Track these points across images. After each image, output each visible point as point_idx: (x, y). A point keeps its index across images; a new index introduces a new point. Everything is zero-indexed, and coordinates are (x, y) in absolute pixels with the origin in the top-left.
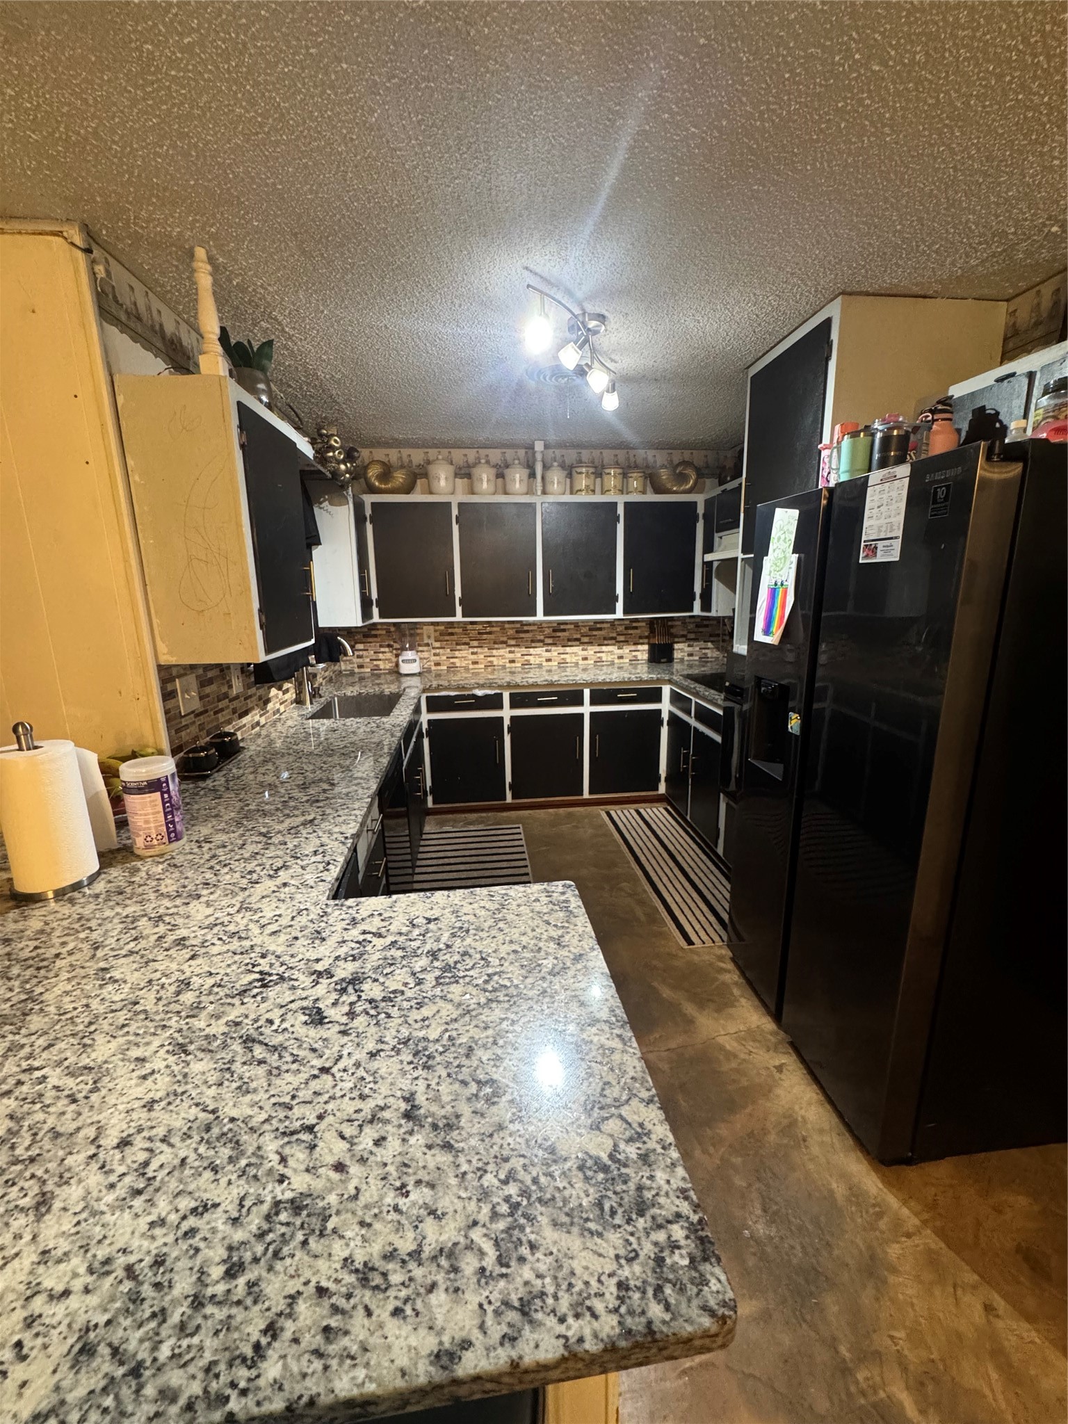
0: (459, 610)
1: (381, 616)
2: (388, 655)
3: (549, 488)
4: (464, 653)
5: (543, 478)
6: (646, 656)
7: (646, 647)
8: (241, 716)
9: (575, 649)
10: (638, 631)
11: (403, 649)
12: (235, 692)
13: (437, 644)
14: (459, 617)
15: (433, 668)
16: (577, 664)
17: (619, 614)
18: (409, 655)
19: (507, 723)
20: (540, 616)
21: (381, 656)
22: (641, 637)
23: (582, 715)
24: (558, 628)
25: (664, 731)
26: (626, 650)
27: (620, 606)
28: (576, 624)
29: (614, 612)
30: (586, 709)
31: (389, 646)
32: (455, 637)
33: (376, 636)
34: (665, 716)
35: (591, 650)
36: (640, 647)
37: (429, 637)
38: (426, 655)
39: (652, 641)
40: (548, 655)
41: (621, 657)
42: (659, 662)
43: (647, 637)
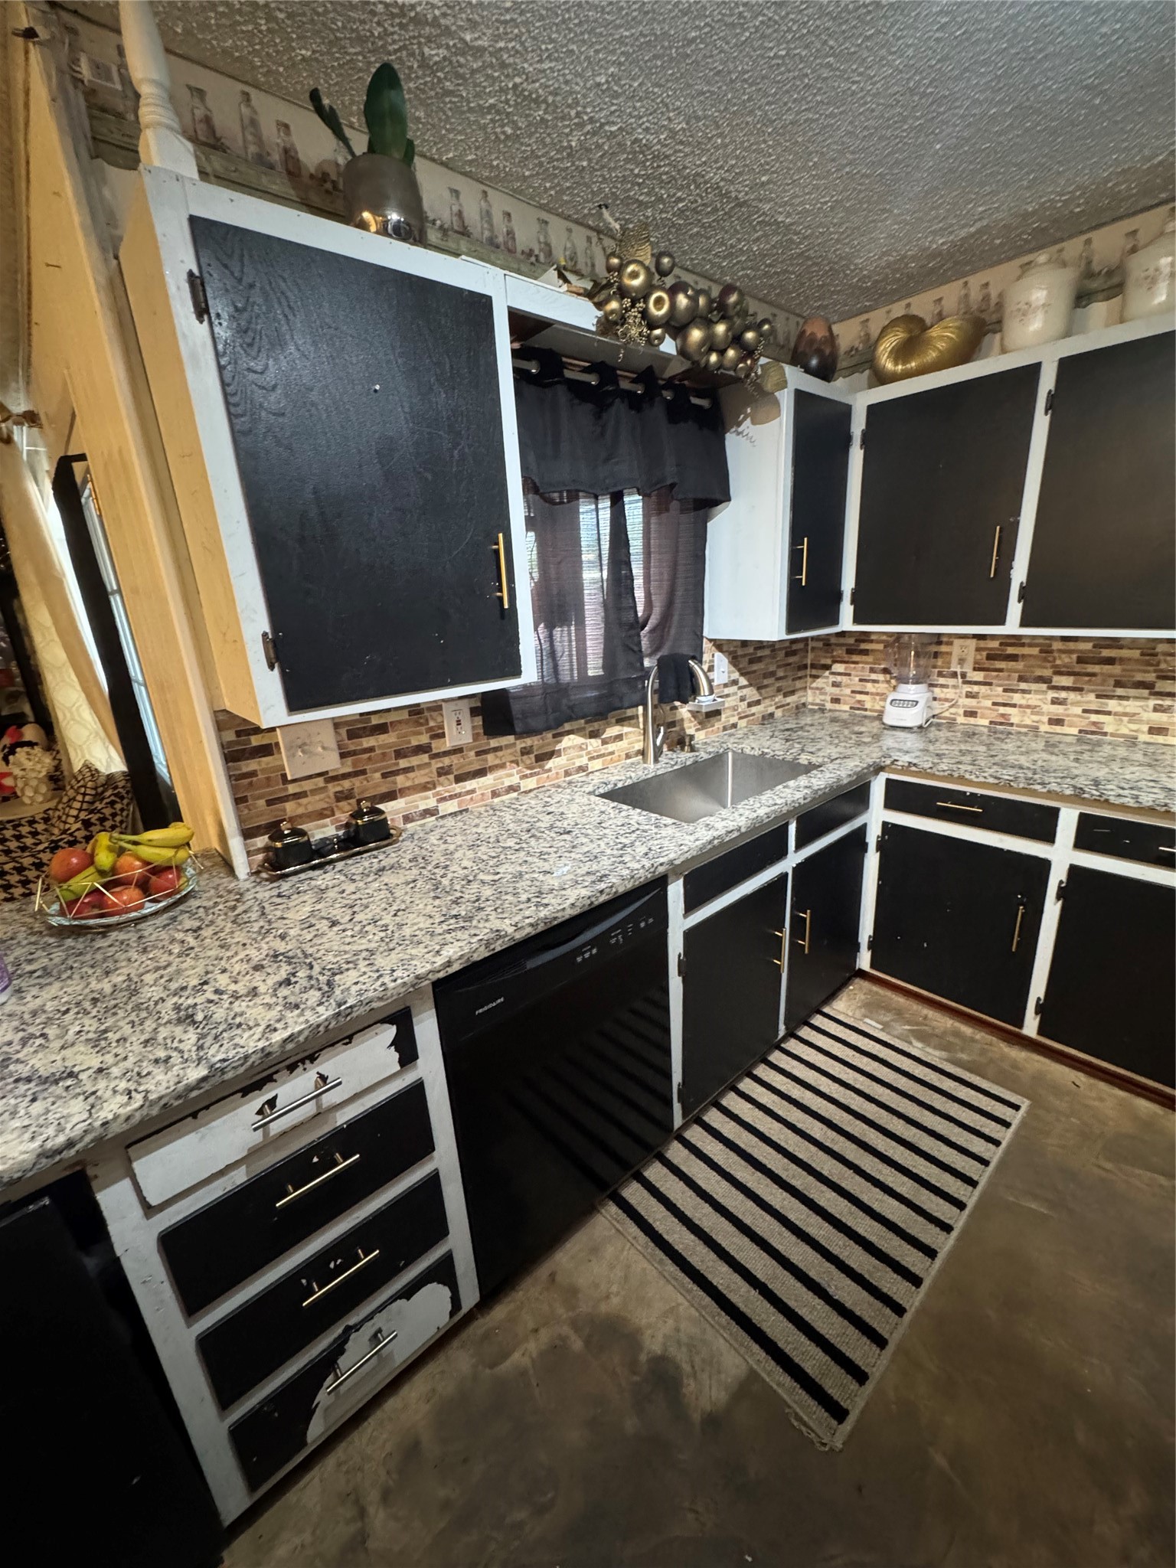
0: (1015, 609)
1: (857, 620)
2: (882, 687)
4: (1032, 699)
8: (459, 779)
11: (903, 680)
12: (448, 743)
13: (979, 676)
14: (1012, 625)
15: (961, 719)
18: (911, 691)
19: (1057, 876)
21: (869, 687)
31: (886, 671)
32: (1020, 665)
33: (865, 652)
37: (962, 661)
38: (949, 693)
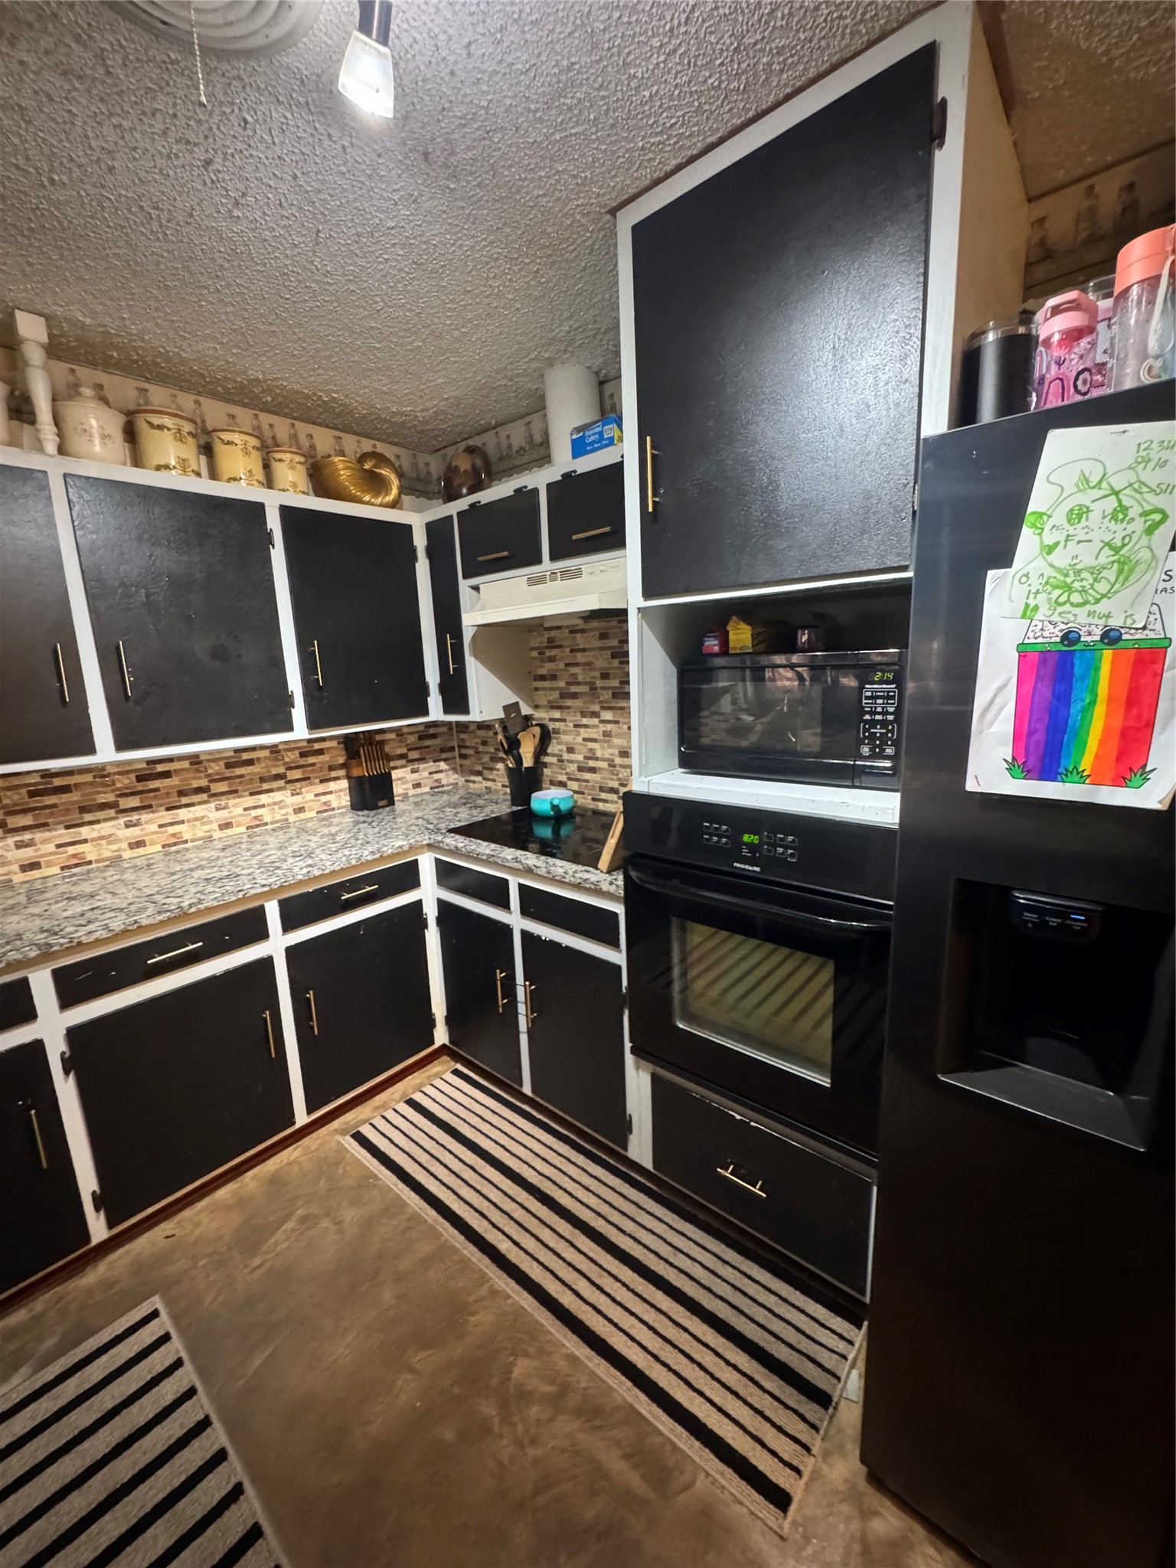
3: (76, 442)
5: (57, 421)
6: (345, 800)
7: (344, 784)
9: (198, 811)
10: (325, 758)
16: (209, 839)
17: (301, 731)
20: (106, 750)
22: (331, 768)
23: (267, 963)
24: (148, 773)
25: (433, 939)
26: (308, 794)
27: (299, 714)
28: (195, 760)
29: (289, 727)
30: (276, 945)
34: (431, 912)
35: (236, 807)
36: (332, 786)
39: (356, 772)
40: (134, 833)
41: (300, 810)
42: (376, 807)
43: (343, 766)
